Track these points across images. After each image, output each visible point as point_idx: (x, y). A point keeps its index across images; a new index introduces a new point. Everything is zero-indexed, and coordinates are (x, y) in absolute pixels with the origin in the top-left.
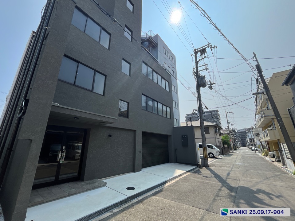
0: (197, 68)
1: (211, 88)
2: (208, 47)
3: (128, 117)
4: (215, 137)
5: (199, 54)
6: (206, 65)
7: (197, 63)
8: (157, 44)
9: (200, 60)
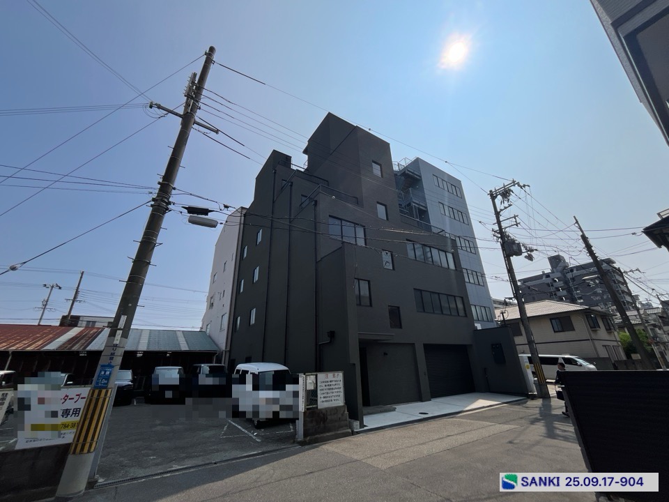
0: (499, 222)
1: (530, 258)
2: (514, 185)
3: (401, 327)
4: (591, 337)
5: (499, 197)
6: (515, 217)
7: (497, 214)
8: (420, 177)
9: (501, 210)
